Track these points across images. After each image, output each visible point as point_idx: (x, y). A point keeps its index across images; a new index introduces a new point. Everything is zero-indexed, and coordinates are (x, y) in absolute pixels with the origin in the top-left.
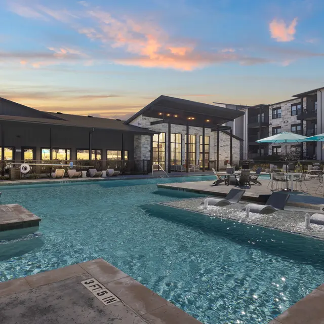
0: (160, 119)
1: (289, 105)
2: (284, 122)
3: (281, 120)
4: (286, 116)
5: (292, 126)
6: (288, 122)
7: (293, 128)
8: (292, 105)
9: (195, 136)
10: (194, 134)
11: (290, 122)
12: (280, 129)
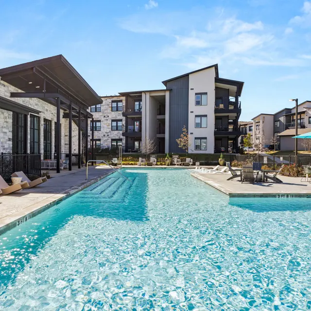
0: (20, 91)
1: (110, 100)
2: (105, 117)
3: (101, 114)
4: (106, 111)
5: (113, 121)
6: (108, 117)
7: (113, 123)
8: (113, 102)
9: (51, 121)
10: (50, 119)
11: (110, 117)
12: (100, 123)
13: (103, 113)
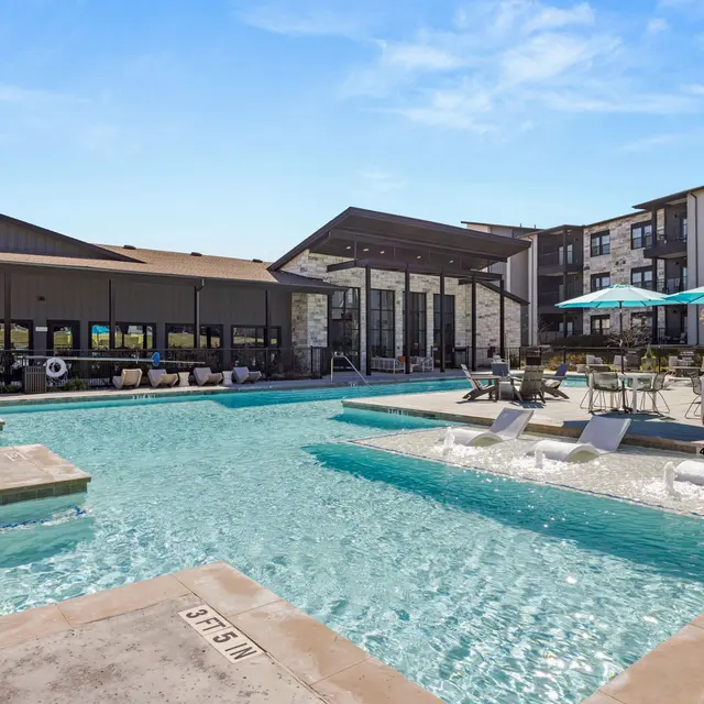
1: (627, 225)
3: (610, 258)
4: (619, 252)
5: (634, 270)
6: (624, 263)
7: (634, 275)
8: (634, 226)
9: (425, 294)
10: (420, 291)
11: (628, 263)
12: (608, 279)
13: (615, 255)
